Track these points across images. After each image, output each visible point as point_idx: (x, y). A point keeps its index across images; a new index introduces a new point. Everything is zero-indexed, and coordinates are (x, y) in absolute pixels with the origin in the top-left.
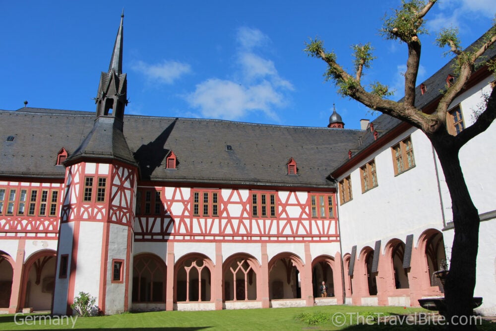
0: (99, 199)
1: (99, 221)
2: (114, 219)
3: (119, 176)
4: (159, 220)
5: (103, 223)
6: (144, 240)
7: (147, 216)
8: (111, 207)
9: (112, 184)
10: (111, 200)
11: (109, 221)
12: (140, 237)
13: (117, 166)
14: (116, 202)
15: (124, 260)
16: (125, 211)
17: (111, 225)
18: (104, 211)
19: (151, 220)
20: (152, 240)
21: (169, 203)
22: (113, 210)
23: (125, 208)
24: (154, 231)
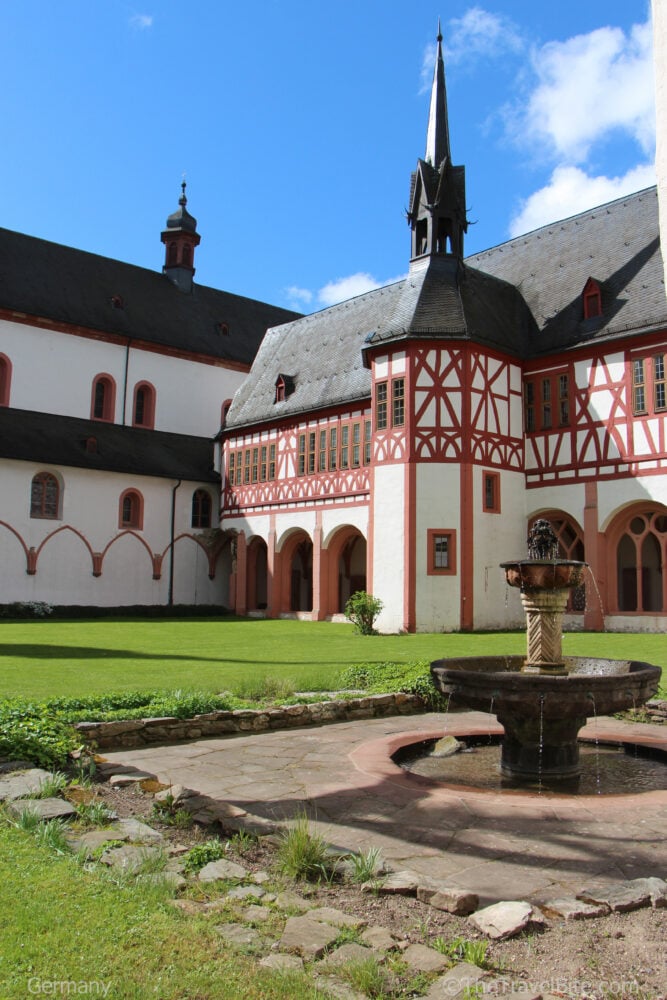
0: (397, 422)
1: (398, 461)
2: (425, 452)
3: (428, 369)
4: (567, 436)
5: (403, 465)
6: (542, 484)
7: (546, 432)
8: (414, 431)
9: (414, 388)
10: (415, 419)
11: (414, 458)
12: (535, 478)
13: (421, 351)
14: (427, 420)
15: (455, 531)
16: (450, 434)
17: (420, 466)
18: (403, 441)
19: (553, 439)
20: (558, 482)
21: (583, 396)
22: (421, 436)
23: (449, 429)
24: (559, 463)
